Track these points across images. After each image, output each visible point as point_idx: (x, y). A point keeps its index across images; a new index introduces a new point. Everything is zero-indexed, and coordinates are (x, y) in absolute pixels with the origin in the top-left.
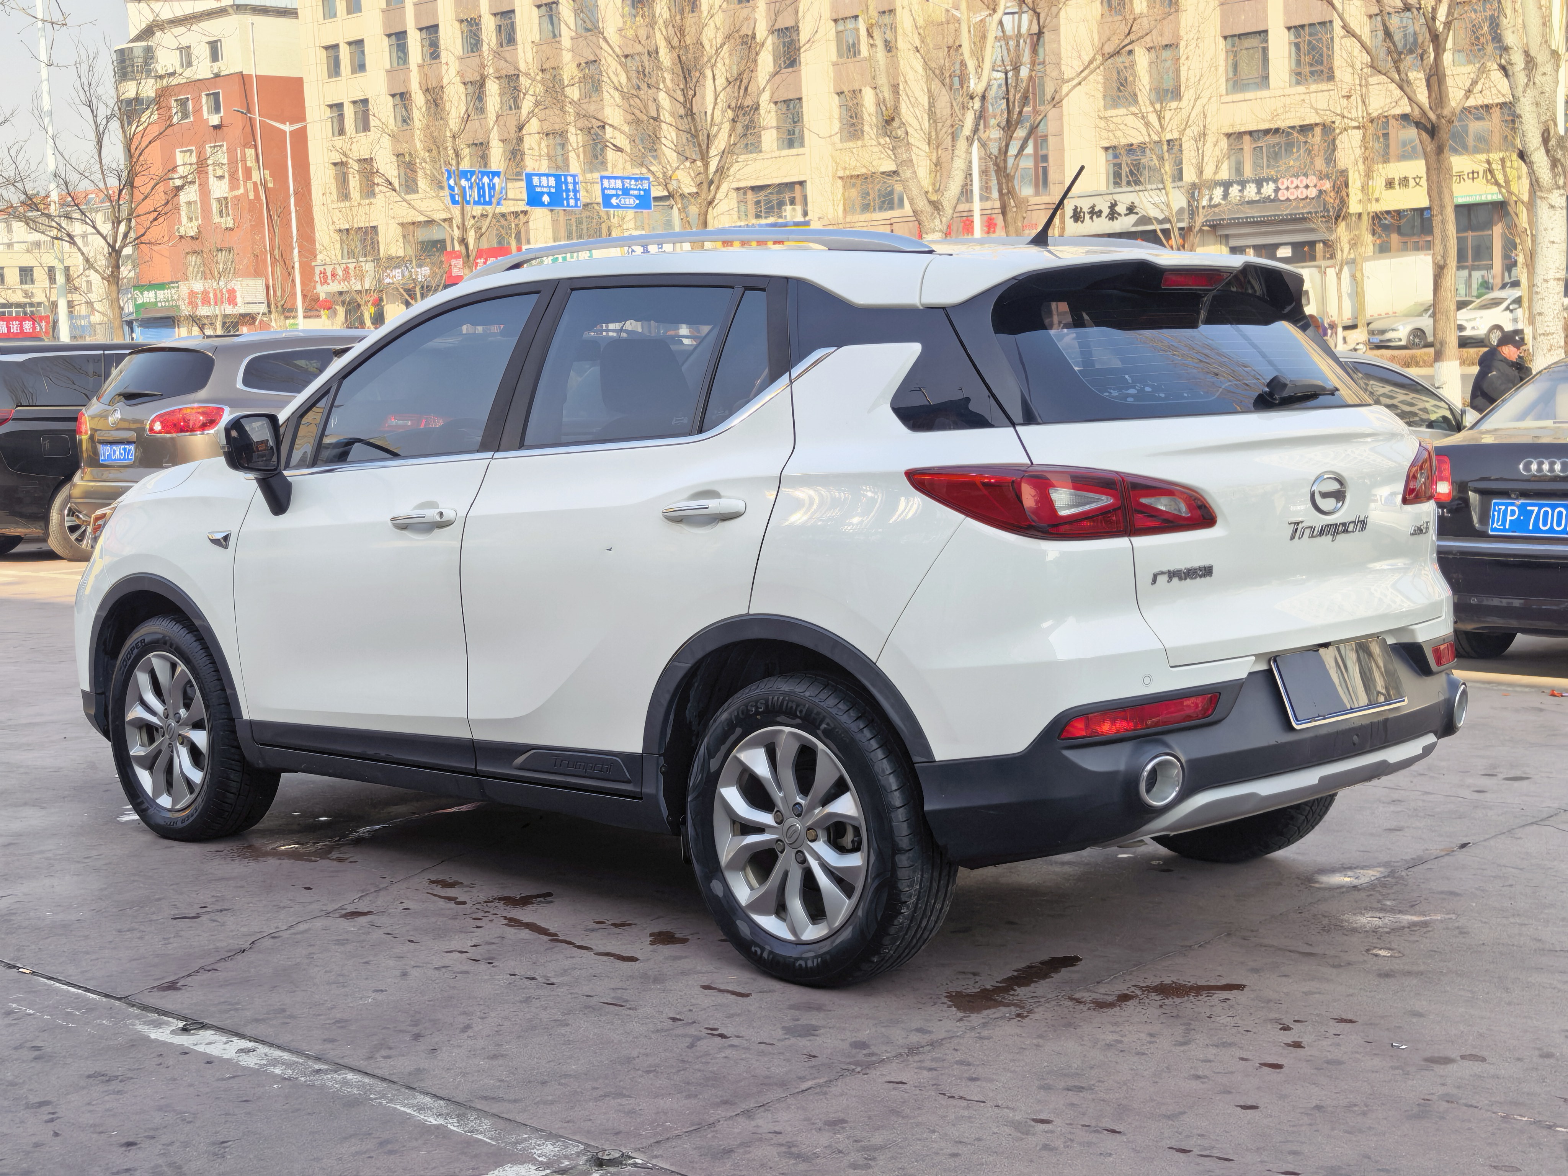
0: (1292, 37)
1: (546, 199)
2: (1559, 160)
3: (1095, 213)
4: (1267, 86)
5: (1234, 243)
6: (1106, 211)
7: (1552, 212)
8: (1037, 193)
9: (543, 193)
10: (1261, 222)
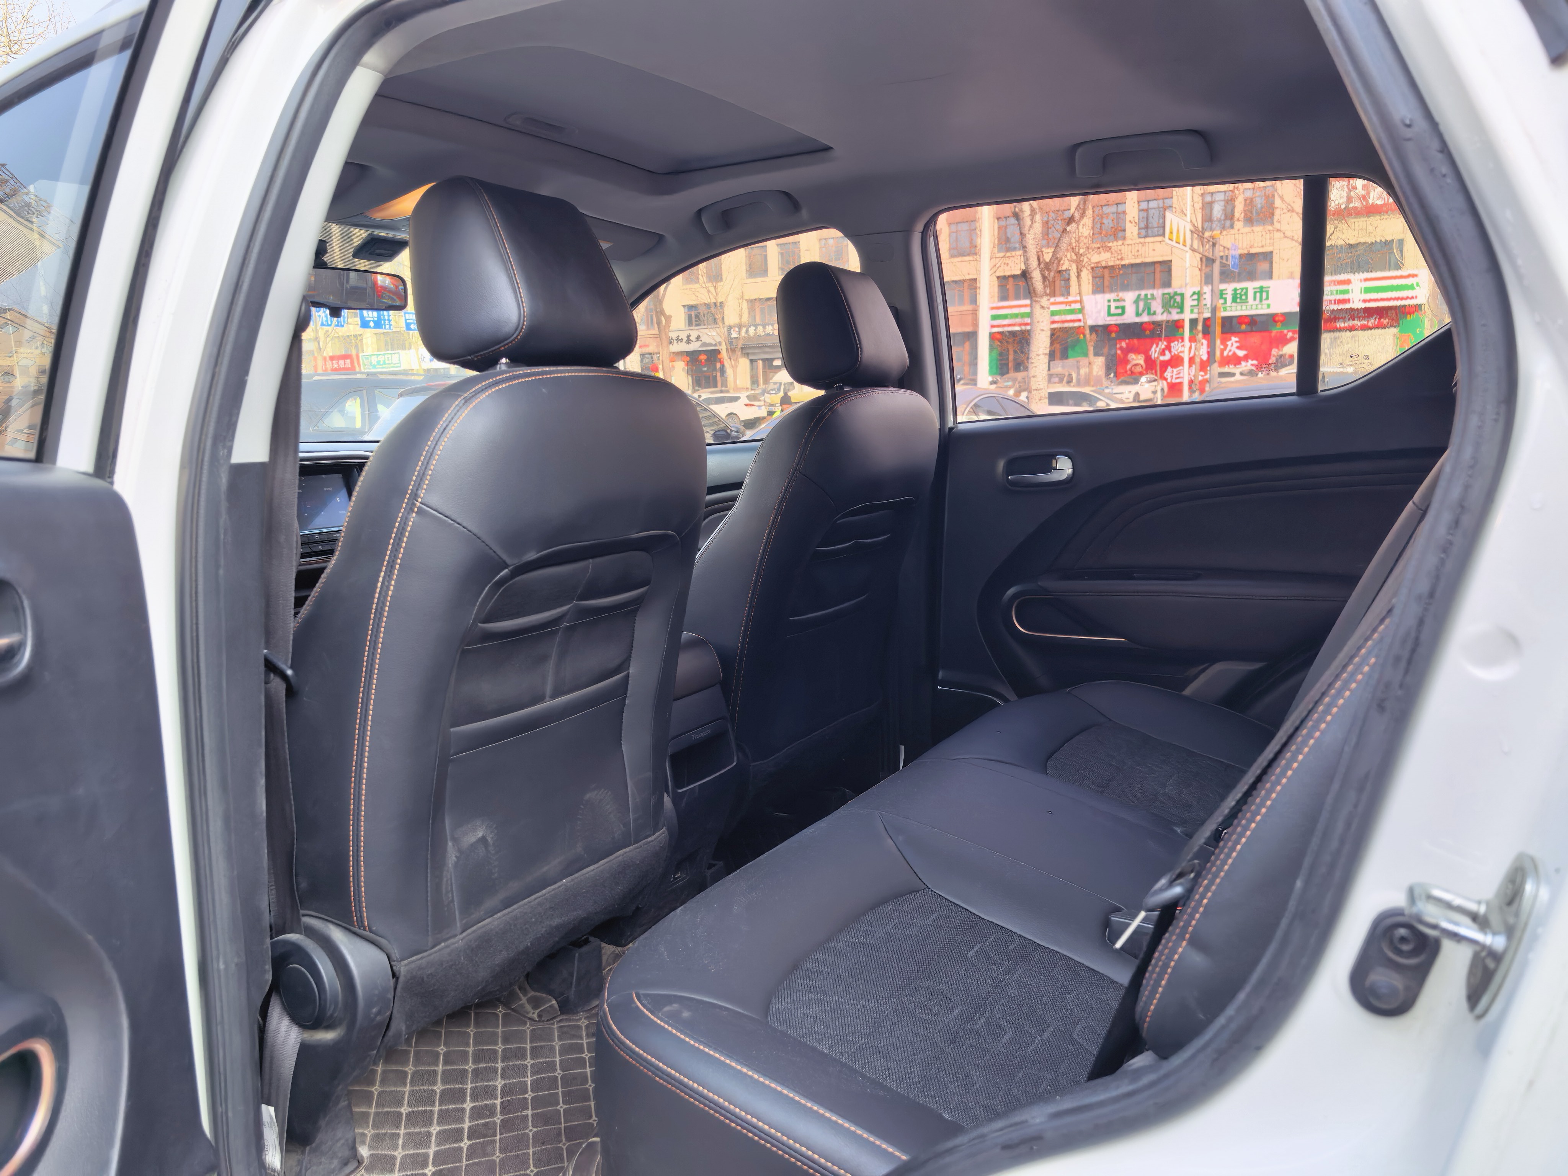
0: (779, 250)
1: (372, 324)
2: (1047, 277)
3: (679, 340)
4: (767, 276)
5: (751, 357)
6: (685, 339)
7: (1042, 311)
8: (648, 329)
9: (369, 321)
10: (766, 346)
